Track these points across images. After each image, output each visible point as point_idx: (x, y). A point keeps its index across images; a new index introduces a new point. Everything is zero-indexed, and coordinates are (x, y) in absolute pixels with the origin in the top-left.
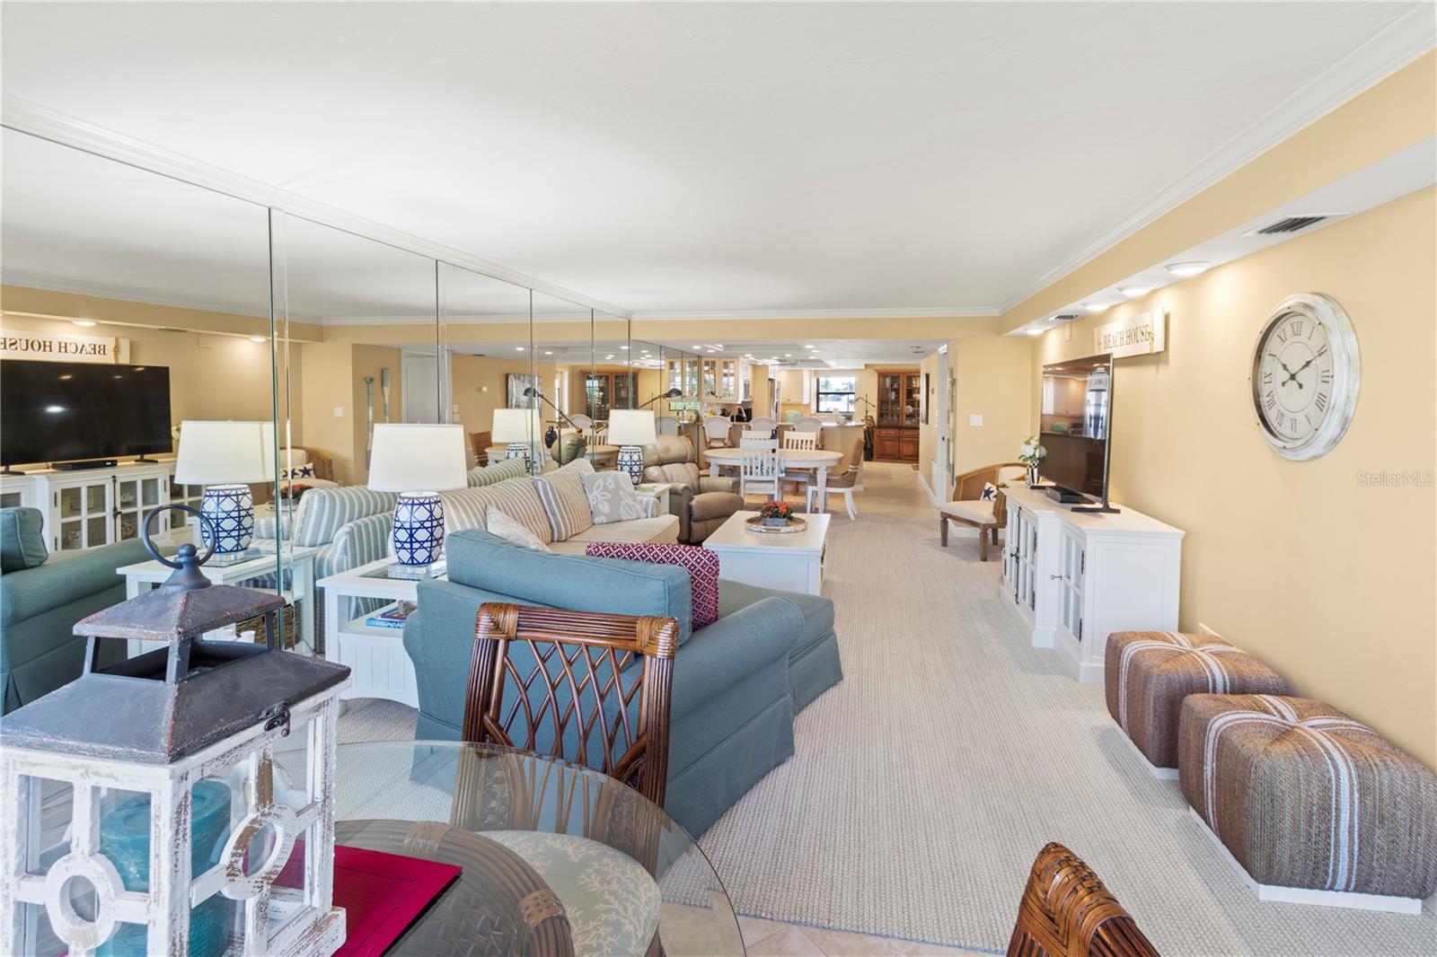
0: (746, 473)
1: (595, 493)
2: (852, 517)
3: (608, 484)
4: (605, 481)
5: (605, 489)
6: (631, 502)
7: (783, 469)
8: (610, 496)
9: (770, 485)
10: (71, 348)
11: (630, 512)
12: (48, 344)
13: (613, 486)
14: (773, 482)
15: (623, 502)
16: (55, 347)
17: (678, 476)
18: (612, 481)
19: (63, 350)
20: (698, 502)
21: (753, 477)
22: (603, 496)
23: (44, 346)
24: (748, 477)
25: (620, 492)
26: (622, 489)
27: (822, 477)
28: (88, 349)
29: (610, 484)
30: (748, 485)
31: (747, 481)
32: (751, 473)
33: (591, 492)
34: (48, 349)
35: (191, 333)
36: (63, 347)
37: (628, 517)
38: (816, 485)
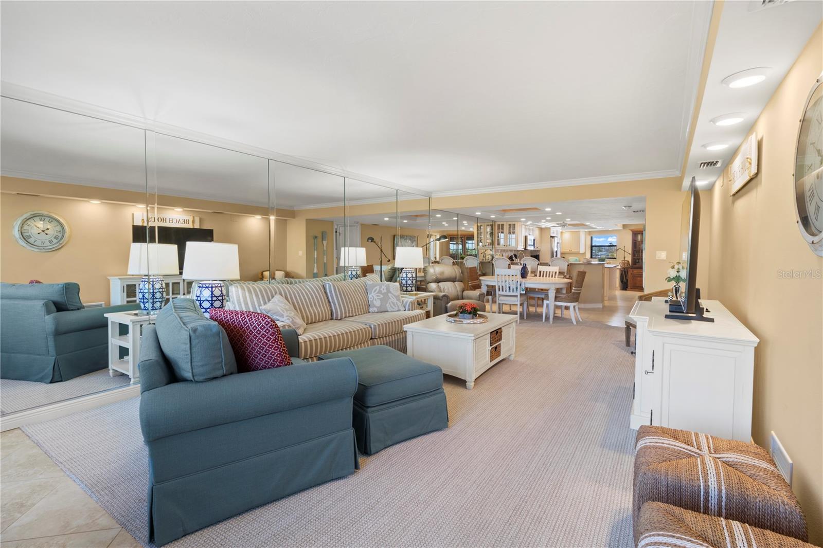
0: (499, 290)
1: (373, 294)
2: (575, 323)
3: (381, 289)
4: (380, 288)
5: (380, 292)
6: (395, 301)
7: (524, 288)
8: (382, 296)
9: (514, 299)
10: (174, 221)
11: (394, 307)
12: (165, 219)
13: (385, 291)
14: (517, 296)
15: (390, 300)
16: (168, 220)
17: (448, 289)
18: (385, 288)
19: (171, 222)
20: (452, 305)
21: (504, 293)
22: (378, 296)
23: (163, 220)
24: (501, 293)
25: (389, 294)
26: (391, 293)
27: (552, 294)
28: (182, 221)
29: (384, 289)
30: (502, 298)
31: (500, 296)
32: (503, 290)
33: (371, 293)
34: (165, 221)
35: (226, 214)
36: (171, 221)
37: (392, 310)
38: (548, 300)
